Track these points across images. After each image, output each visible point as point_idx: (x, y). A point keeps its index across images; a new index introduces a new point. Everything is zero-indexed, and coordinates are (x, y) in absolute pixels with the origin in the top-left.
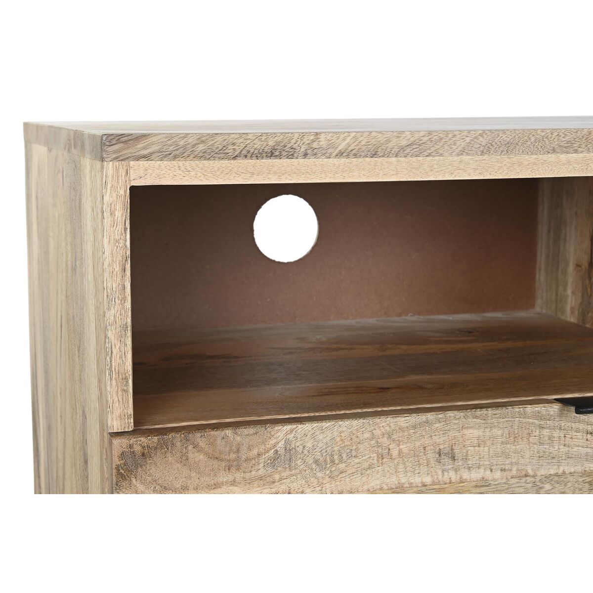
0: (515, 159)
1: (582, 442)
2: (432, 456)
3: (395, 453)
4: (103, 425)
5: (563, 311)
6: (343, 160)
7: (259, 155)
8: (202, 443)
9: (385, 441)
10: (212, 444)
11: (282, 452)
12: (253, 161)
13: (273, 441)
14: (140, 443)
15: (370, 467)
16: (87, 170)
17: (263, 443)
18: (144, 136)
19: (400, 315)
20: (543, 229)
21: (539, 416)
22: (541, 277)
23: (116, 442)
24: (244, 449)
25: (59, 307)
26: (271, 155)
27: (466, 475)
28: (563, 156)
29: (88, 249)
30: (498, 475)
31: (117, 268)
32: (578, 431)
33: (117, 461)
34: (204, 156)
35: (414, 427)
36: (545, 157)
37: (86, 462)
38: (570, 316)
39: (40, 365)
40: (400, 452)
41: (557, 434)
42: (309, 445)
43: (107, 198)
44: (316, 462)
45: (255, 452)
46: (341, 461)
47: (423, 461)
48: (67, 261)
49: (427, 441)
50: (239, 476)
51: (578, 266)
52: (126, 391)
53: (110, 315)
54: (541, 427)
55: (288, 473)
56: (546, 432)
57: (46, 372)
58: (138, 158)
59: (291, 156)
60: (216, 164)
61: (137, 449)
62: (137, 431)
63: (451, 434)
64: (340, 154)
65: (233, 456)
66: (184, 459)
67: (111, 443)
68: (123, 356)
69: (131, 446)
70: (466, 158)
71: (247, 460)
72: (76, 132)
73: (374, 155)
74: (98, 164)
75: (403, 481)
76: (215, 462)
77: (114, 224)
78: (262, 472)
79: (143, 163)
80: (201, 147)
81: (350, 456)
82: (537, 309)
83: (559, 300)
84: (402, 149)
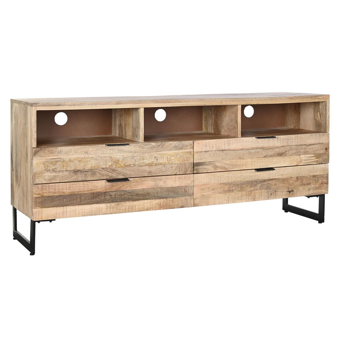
0: (97, 106)
1: (109, 151)
2: (84, 153)
3: (78, 152)
4: (31, 147)
5: (116, 135)
6: (69, 106)
7: (56, 106)
8: (47, 149)
9: (76, 150)
10: (49, 150)
11: (59, 151)
12: (55, 107)
13: (58, 149)
14: (37, 149)
15: (74, 154)
16: (29, 108)
17: (57, 149)
18: (39, 103)
19: (84, 136)
20: (113, 119)
21: (101, 147)
22: (113, 128)
23: (34, 149)
24: (53, 151)
25: (21, 131)
26: (58, 106)
27: (89, 156)
28: (105, 106)
29: (29, 120)
30: (95, 156)
31: (34, 122)
32: (108, 149)
33: (34, 152)
34: (48, 106)
35: (81, 148)
36: (102, 106)
37: (27, 155)
38: (117, 136)
39: (14, 144)
40: (79, 152)
41: (105, 150)
42: (64, 150)
43: (33, 112)
44: (65, 153)
45: (55, 151)
46: (69, 153)
47: (82, 153)
48: (23, 123)
49: (83, 150)
50: (53, 155)
51: (118, 125)
52: (35, 141)
53: (33, 130)
54: (102, 148)
55: (60, 154)
56: (103, 149)
57: (16, 144)
58: (38, 106)
59: (61, 106)
60: (49, 107)
61: (37, 150)
62: (37, 147)
63: (87, 149)
64: (69, 105)
65: (52, 152)
66: (44, 152)
67: (33, 149)
68: (35, 136)
69: (36, 150)
70: (88, 106)
71: (54, 152)
72: (26, 102)
73: (74, 105)
74: (32, 107)
75: (79, 156)
76: (49, 152)
77: (34, 116)
78: (56, 154)
79: (38, 107)
80: (47, 105)
81: (70, 152)
82: (112, 135)
83: (116, 132)
84: (79, 104)
